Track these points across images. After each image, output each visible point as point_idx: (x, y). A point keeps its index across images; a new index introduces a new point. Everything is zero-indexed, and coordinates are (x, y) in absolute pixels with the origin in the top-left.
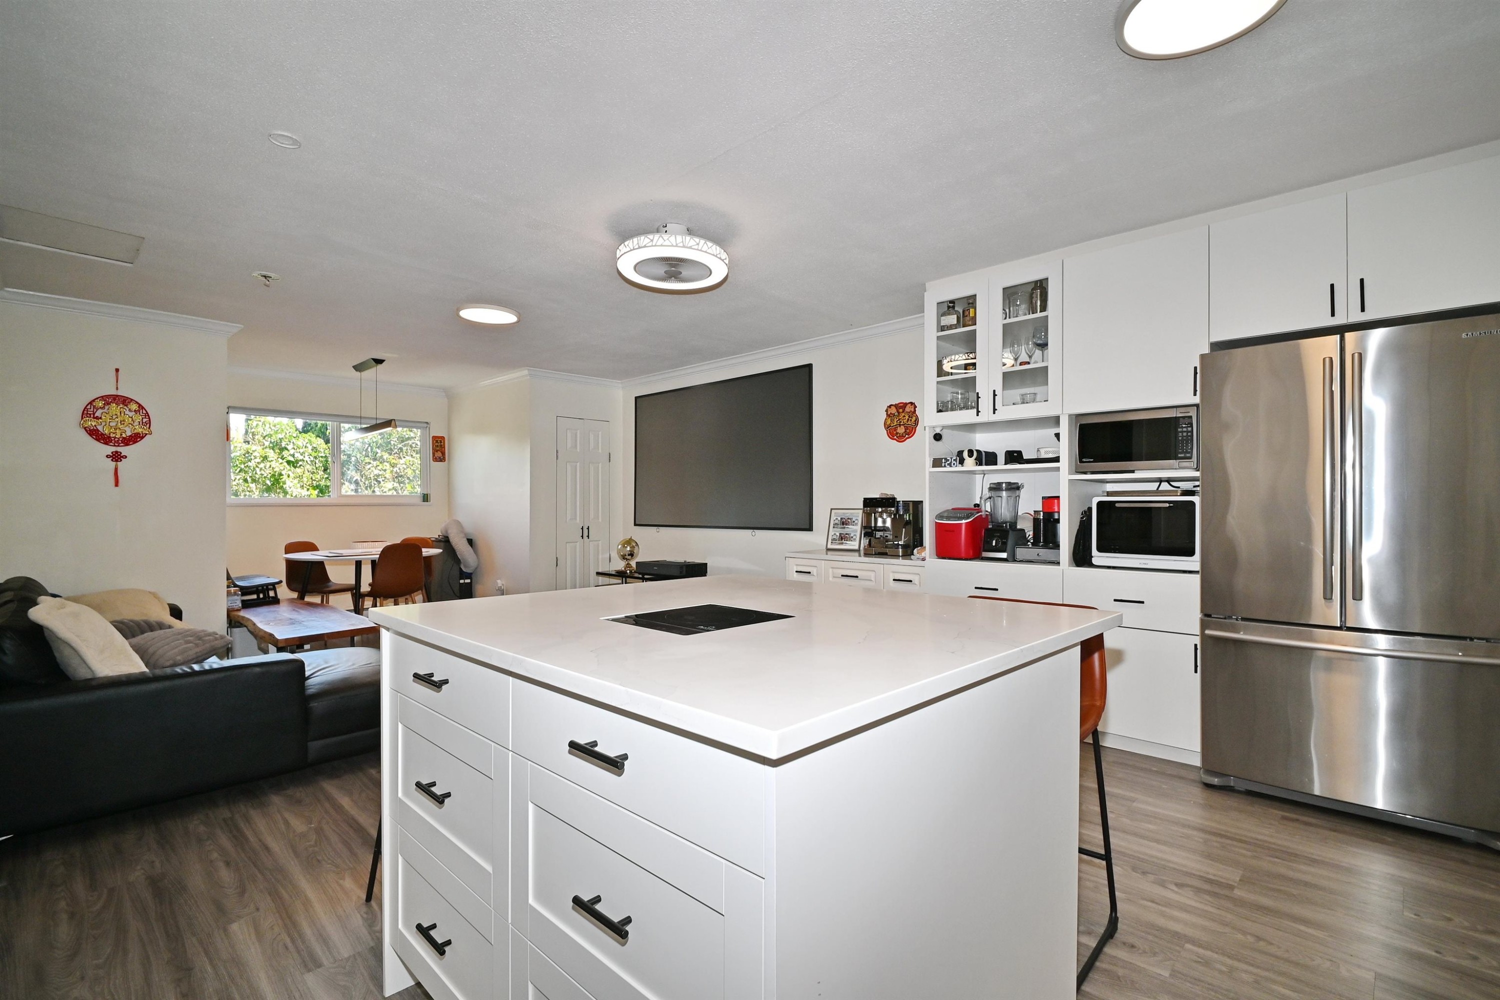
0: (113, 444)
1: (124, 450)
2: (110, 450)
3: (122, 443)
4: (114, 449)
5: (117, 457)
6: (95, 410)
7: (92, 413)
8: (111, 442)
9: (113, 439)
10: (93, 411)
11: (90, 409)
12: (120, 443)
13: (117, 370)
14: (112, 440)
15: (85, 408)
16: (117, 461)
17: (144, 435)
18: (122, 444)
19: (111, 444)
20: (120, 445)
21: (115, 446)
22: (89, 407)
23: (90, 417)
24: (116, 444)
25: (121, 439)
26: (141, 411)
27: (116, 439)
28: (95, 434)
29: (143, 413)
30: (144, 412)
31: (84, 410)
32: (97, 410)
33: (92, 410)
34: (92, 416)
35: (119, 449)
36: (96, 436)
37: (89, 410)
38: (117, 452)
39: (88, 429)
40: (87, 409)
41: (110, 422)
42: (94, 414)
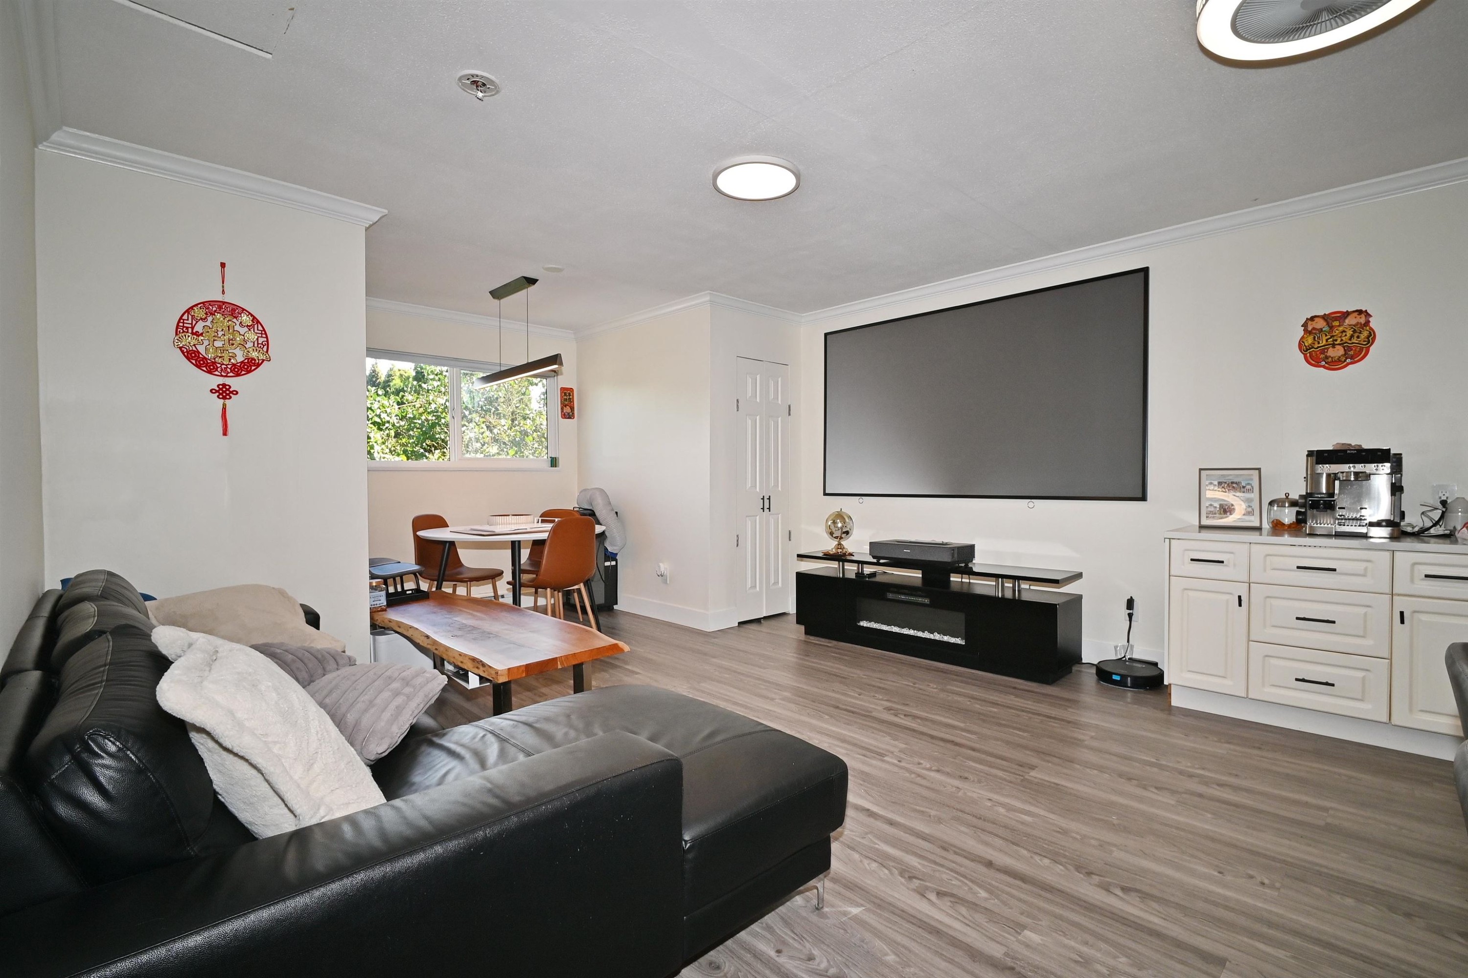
0: (220, 374)
1: (234, 383)
2: (215, 381)
3: (231, 371)
4: (221, 380)
5: (224, 392)
6: (194, 322)
7: (190, 326)
8: (217, 370)
9: (219, 365)
10: (192, 324)
11: (188, 320)
12: (228, 373)
13: (223, 265)
14: (218, 368)
15: (181, 318)
16: (224, 398)
17: (260, 362)
18: (231, 374)
19: (216, 373)
20: (229, 375)
21: (222, 376)
22: (185, 317)
23: (188, 332)
24: (223, 374)
25: (229, 366)
26: (256, 326)
27: (223, 366)
28: (192, 356)
29: (258, 330)
30: (260, 328)
31: (179, 322)
32: (197, 322)
33: (190, 321)
34: (190, 330)
35: (228, 381)
36: (196, 360)
37: (185, 321)
38: (224, 385)
39: (185, 350)
40: (184, 320)
41: (214, 340)
42: (193, 328)
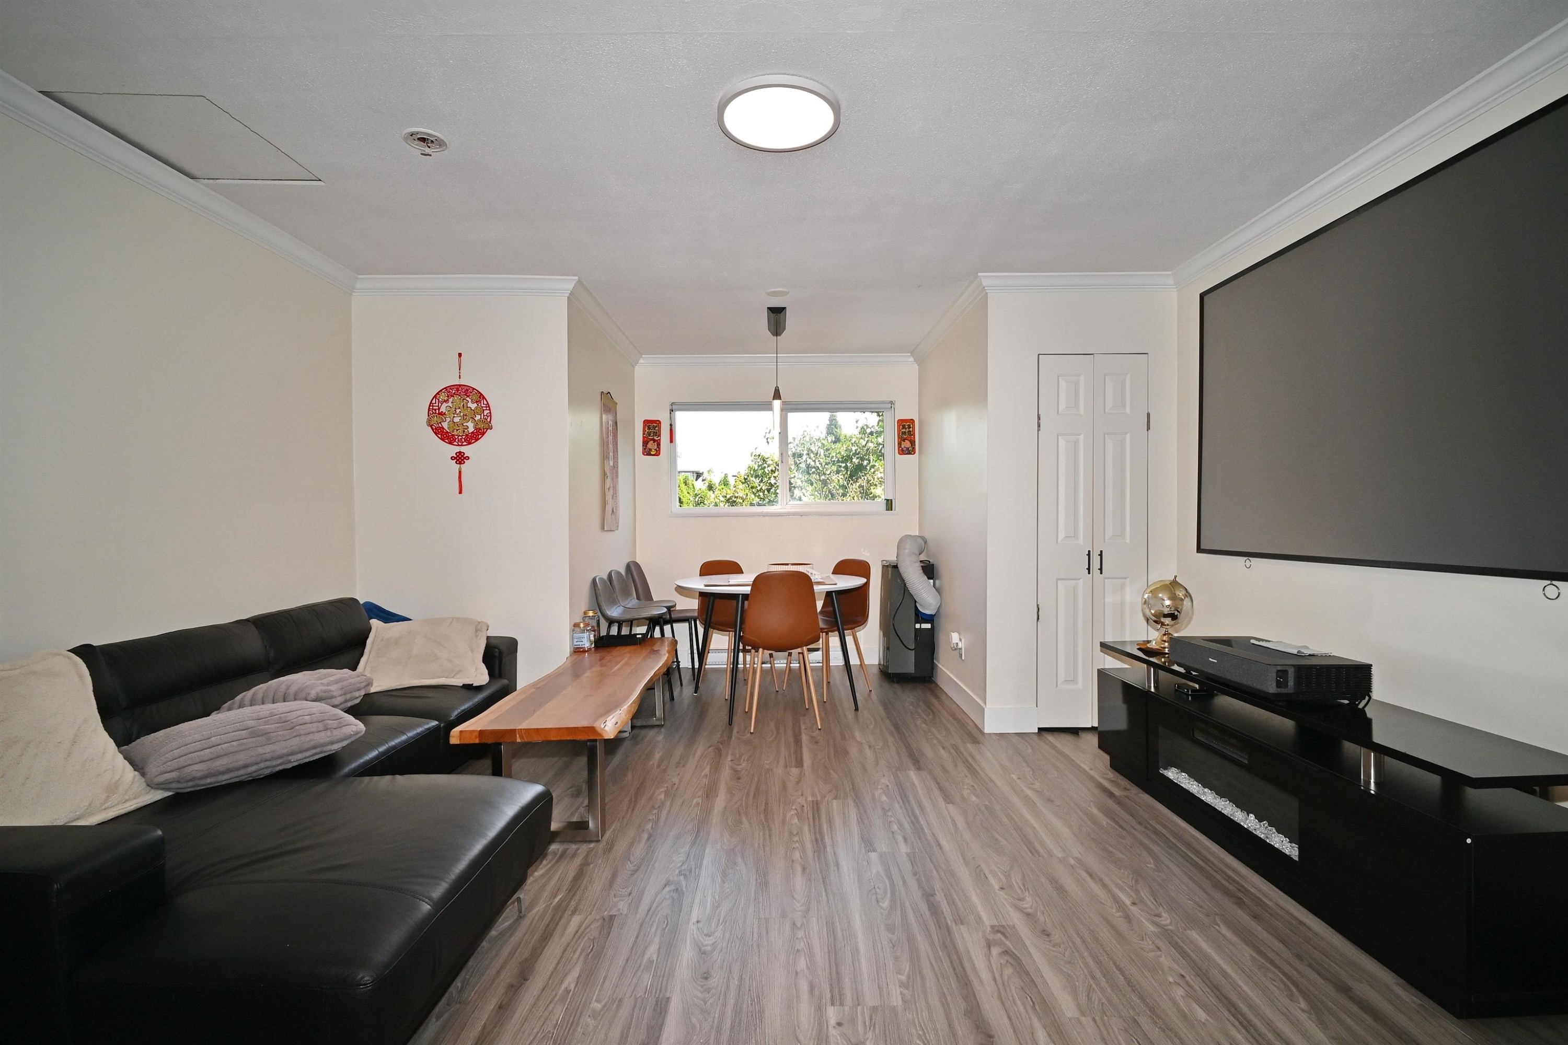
0: (457, 444)
1: (467, 450)
2: (453, 450)
3: (465, 441)
4: (458, 449)
5: (460, 458)
6: (440, 404)
7: (437, 408)
8: (455, 441)
9: (457, 437)
10: (438, 406)
11: (436, 403)
12: (463, 442)
13: (460, 355)
14: (456, 439)
15: (431, 403)
16: (460, 463)
17: (485, 430)
18: (465, 443)
19: (455, 443)
20: (463, 444)
21: (459, 445)
22: (434, 401)
23: (436, 413)
24: (460, 444)
25: (464, 437)
26: (482, 401)
27: (460, 437)
28: (440, 432)
29: (484, 404)
30: (485, 403)
31: (430, 406)
32: (442, 404)
33: (437, 405)
34: (437, 411)
35: (463, 449)
36: (441, 435)
37: (434, 405)
38: (460, 453)
39: (434, 428)
40: (433, 404)
41: (454, 417)
42: (439, 409)
